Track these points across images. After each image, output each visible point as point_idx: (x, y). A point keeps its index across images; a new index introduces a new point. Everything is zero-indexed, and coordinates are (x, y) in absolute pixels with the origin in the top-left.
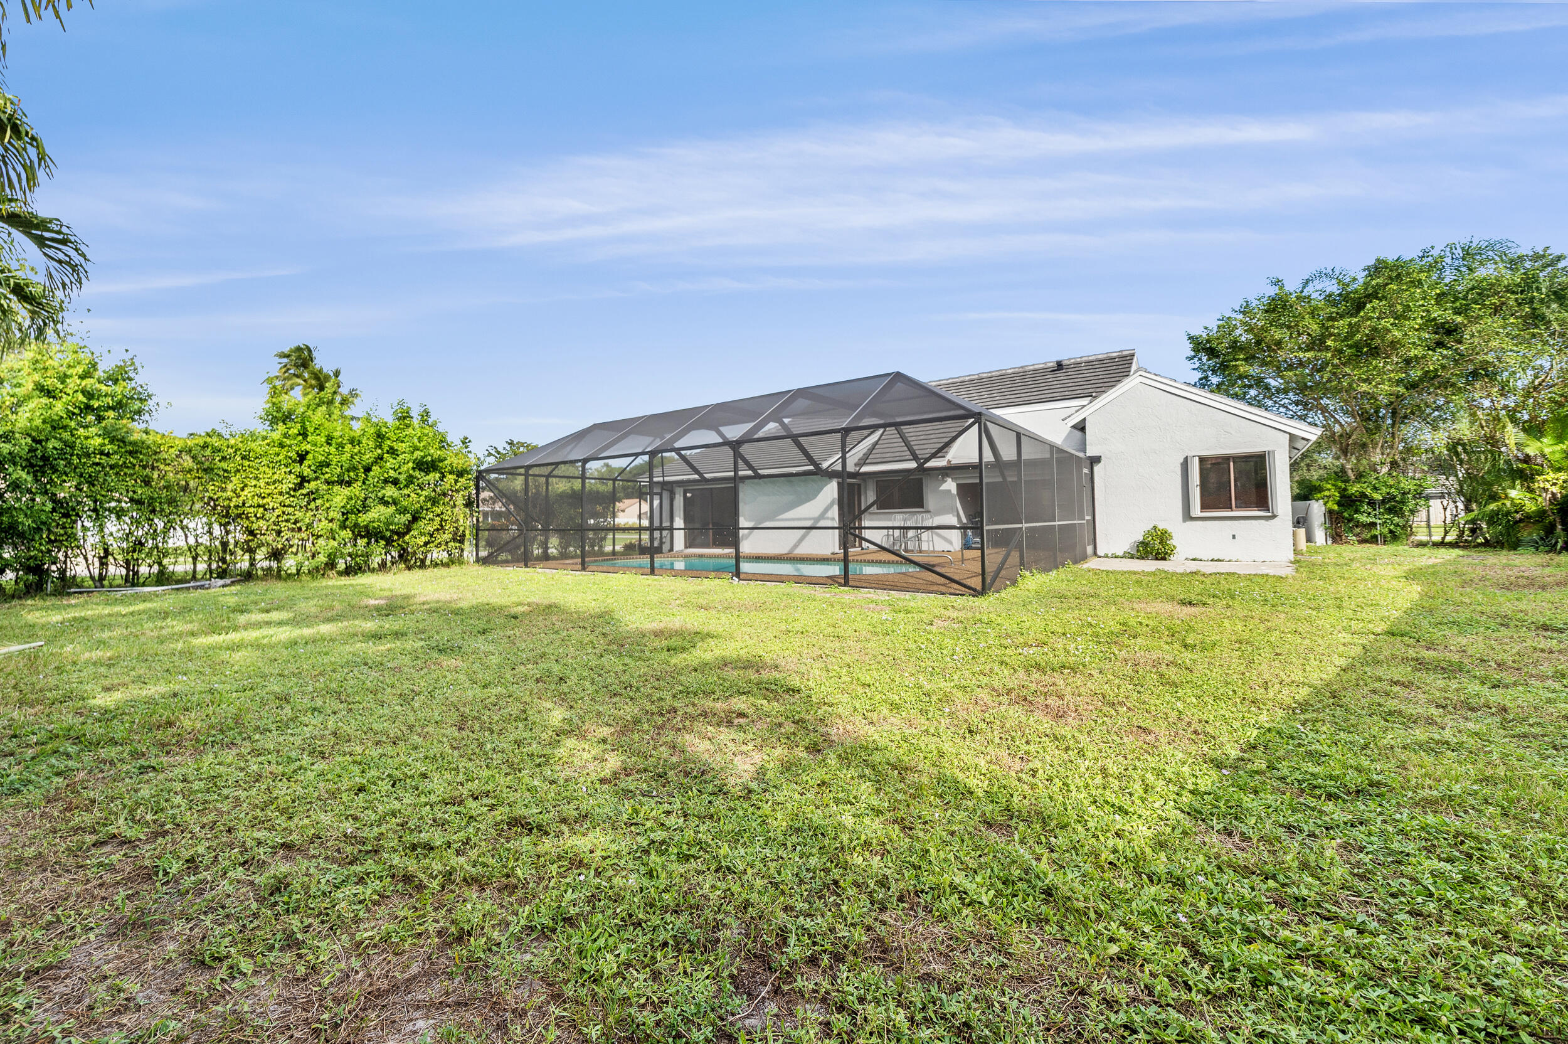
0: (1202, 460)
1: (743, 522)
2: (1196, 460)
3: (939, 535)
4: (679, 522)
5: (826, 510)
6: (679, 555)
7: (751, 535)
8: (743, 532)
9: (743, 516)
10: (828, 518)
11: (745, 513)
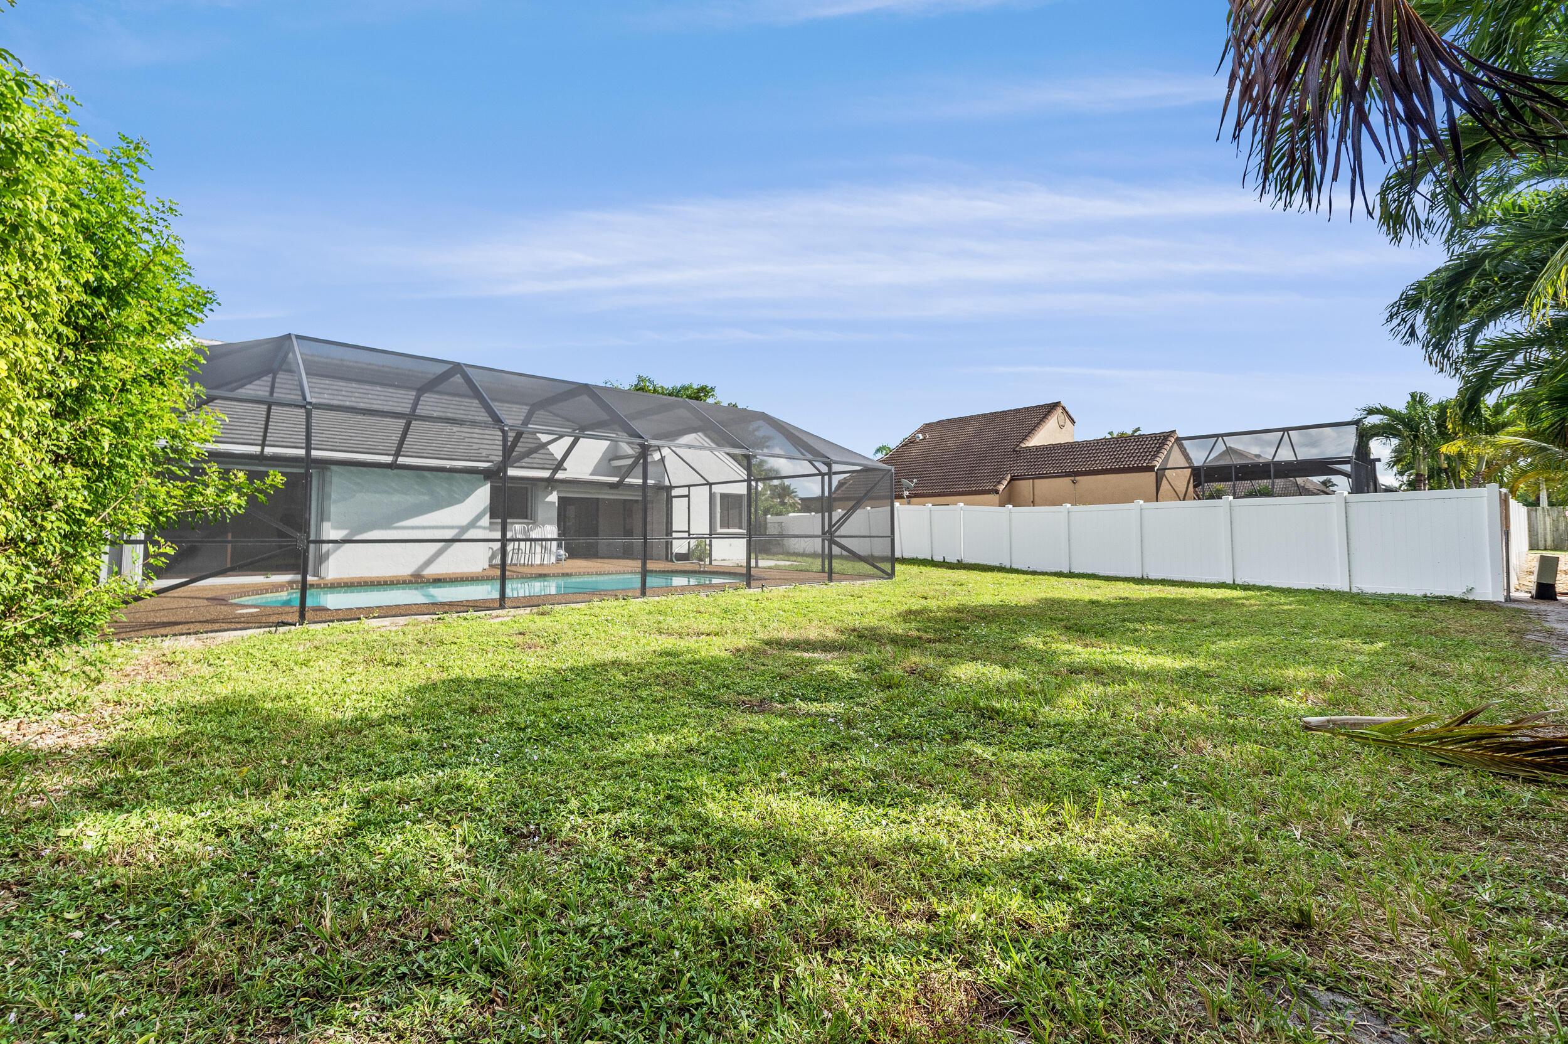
1: (330, 531)
2: (719, 495)
3: (540, 546)
5: (479, 517)
7: (338, 552)
8: (325, 547)
9: (329, 520)
10: (480, 527)
11: (332, 517)
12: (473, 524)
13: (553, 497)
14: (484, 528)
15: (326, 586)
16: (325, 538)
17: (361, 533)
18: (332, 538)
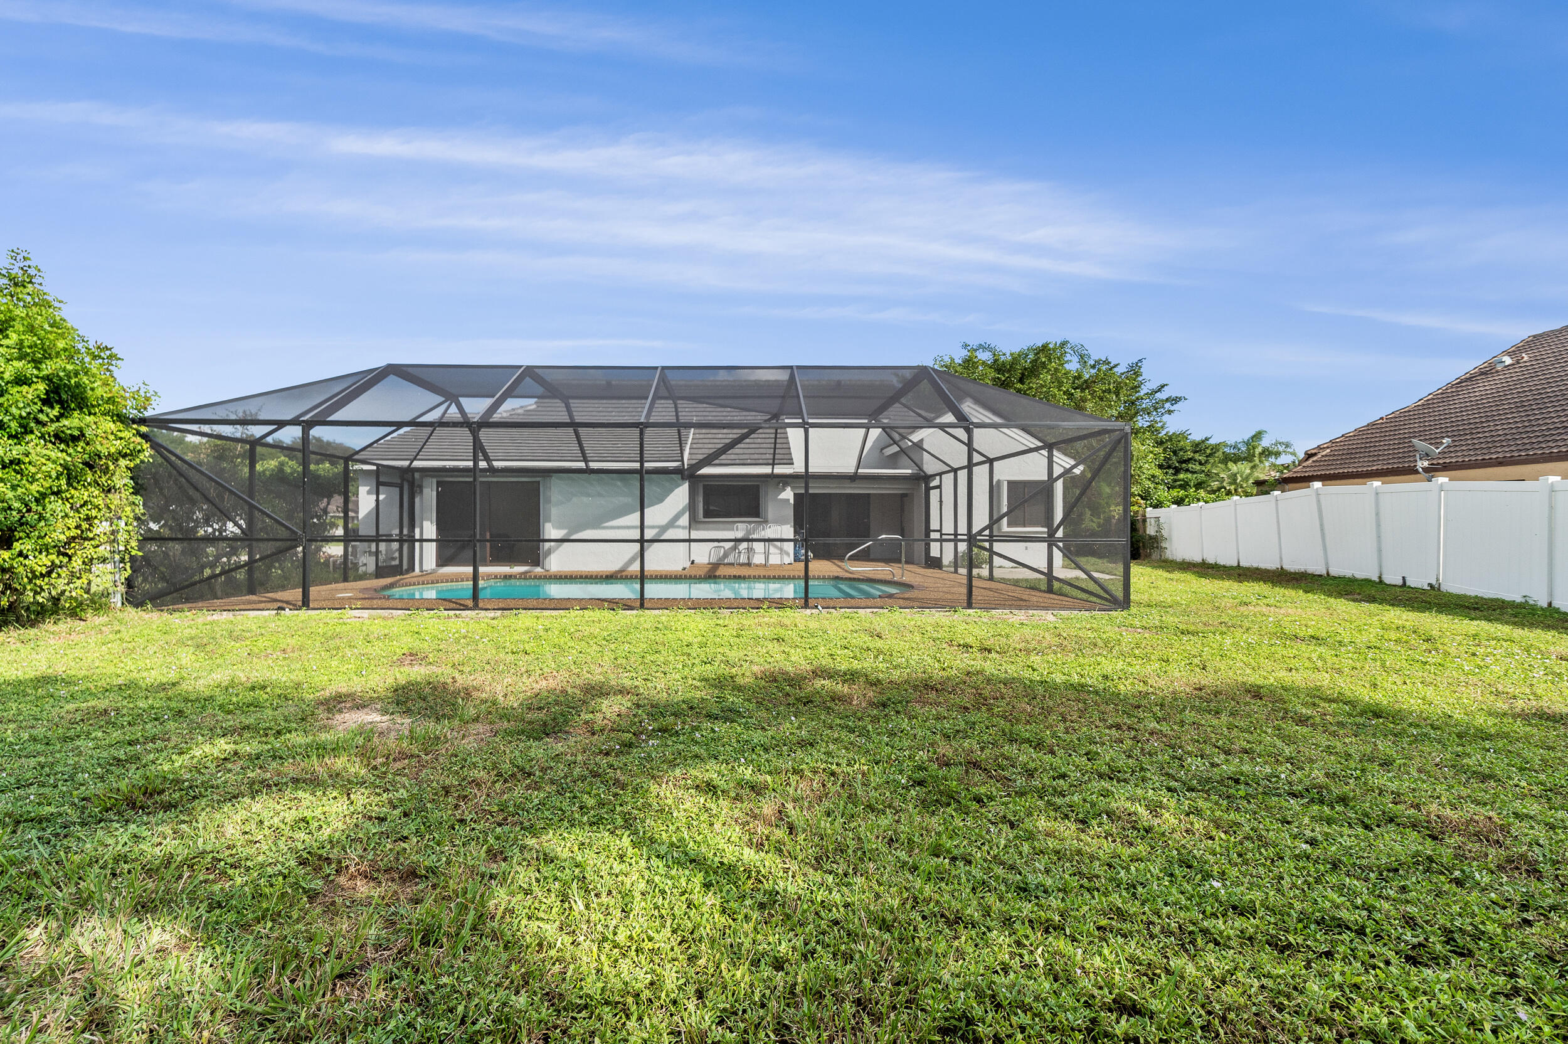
0: (1009, 482)
1: (551, 531)
2: (1006, 484)
3: (776, 547)
4: (429, 529)
5: (677, 517)
6: (428, 579)
7: (560, 549)
8: (547, 545)
9: (550, 521)
10: (679, 527)
11: (553, 518)
12: (672, 524)
13: (788, 494)
14: (684, 528)
15: (550, 577)
16: (546, 537)
17: (577, 532)
18: (553, 537)
